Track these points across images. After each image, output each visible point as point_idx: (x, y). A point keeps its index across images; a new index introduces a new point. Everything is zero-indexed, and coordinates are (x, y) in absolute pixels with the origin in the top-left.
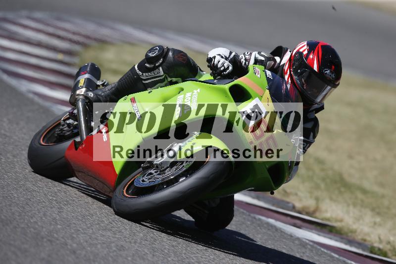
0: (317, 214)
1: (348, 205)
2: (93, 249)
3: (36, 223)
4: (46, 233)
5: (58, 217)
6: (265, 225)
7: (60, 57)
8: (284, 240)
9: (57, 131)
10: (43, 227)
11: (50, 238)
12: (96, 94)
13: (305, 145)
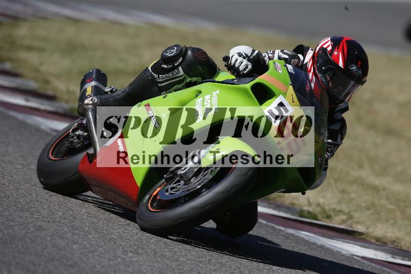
9: (67, 144)
13: (333, 148)
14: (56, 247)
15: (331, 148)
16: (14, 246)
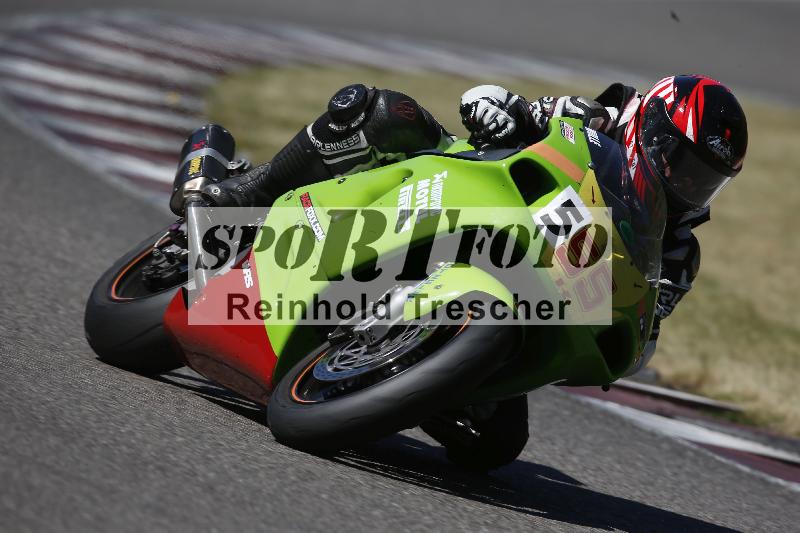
0: (706, 389)
1: (767, 367)
2: (250, 480)
3: (131, 433)
4: (153, 453)
5: (177, 421)
6: (601, 417)
7: (172, 99)
8: (640, 444)
9: (146, 270)
10: (145, 442)
11: (159, 463)
12: (227, 190)
13: (671, 296)
14: (340, 513)
15: (668, 296)
16: (257, 509)
